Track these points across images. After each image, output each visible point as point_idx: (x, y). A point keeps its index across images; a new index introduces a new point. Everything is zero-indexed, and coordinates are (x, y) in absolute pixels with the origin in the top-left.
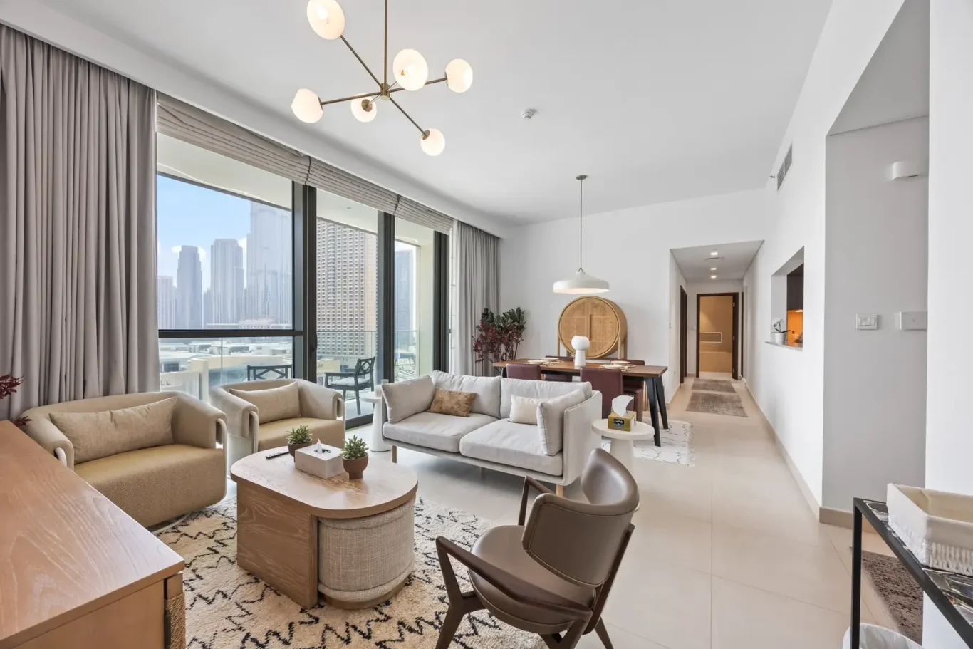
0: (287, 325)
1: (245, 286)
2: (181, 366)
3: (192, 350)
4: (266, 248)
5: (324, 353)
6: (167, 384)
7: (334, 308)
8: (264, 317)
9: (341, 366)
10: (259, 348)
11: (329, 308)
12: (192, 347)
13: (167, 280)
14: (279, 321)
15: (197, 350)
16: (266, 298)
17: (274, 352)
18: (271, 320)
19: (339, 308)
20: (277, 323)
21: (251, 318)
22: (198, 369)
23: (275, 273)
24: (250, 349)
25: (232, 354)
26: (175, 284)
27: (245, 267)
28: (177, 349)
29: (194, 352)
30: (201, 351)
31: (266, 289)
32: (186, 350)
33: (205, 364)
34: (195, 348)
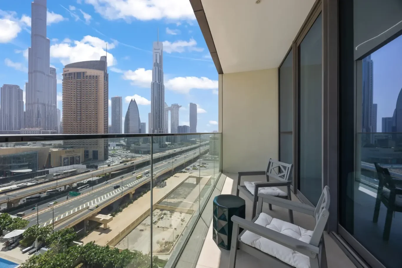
0: (52, 131)
1: (25, 110)
4: (38, 91)
5: (74, 145)
7: (80, 123)
8: (37, 127)
9: (85, 151)
10: (35, 143)
11: (77, 123)
14: (47, 129)
16: (38, 117)
18: (41, 128)
19: (83, 123)
20: (45, 130)
21: (29, 127)
23: (44, 105)
25: (16, 146)
27: (24, 100)
31: (38, 112)
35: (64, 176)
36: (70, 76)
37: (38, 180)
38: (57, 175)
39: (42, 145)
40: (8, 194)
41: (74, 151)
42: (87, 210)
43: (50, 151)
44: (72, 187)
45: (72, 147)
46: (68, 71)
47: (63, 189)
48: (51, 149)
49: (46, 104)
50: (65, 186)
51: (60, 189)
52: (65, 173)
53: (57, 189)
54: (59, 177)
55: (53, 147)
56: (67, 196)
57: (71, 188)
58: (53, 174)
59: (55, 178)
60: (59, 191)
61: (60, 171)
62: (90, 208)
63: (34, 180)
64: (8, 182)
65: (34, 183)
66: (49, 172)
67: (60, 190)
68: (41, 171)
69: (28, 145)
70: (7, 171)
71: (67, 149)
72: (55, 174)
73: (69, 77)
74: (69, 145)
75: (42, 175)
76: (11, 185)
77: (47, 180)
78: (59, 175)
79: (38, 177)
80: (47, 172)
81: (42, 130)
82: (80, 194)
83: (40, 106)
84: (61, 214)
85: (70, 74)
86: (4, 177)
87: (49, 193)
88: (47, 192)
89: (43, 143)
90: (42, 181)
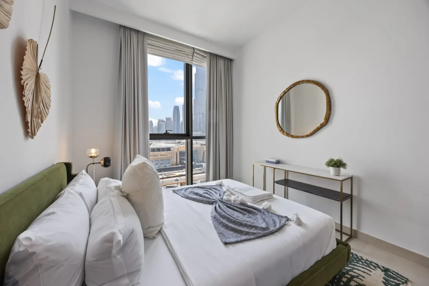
37: (196, 171)
40: (182, 177)
43: (204, 150)
48: (205, 148)
49: (204, 113)
58: (205, 168)
64: (182, 169)
68: (200, 164)
70: (182, 162)
75: (198, 167)
76: (183, 172)
77: (201, 172)
81: (202, 133)
83: (201, 115)
88: (201, 181)
89: (201, 143)
90: (199, 172)
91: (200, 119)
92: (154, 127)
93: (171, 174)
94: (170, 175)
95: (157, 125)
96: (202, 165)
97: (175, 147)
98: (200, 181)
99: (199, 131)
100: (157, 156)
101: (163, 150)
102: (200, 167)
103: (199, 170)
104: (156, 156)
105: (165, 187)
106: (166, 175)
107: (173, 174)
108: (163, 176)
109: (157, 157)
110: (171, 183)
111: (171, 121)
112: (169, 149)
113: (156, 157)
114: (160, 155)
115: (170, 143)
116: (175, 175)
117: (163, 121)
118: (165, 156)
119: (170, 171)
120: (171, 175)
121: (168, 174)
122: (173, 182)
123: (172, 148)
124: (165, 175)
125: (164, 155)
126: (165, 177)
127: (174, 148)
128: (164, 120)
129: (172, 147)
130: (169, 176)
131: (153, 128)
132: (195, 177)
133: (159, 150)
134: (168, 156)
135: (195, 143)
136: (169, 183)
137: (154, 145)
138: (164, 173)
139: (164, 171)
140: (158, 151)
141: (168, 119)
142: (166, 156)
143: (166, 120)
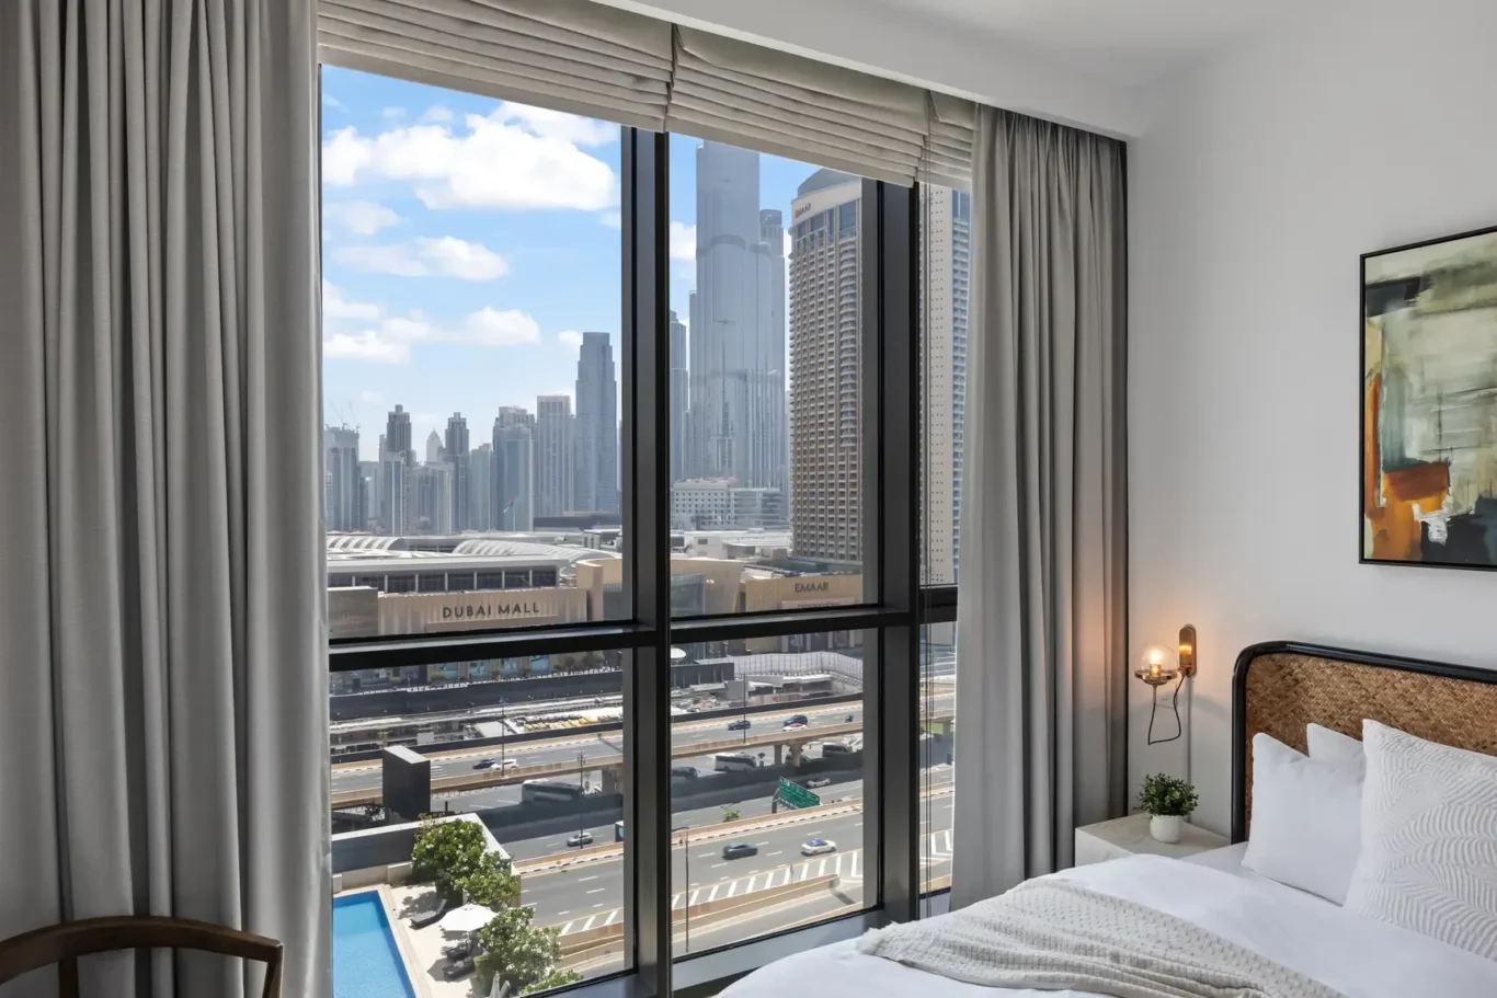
0: (765, 489)
1: (689, 406)
2: (562, 575)
3: (589, 542)
4: (725, 322)
5: (831, 555)
6: (536, 611)
7: (854, 449)
8: (723, 473)
10: (703, 542)
11: (842, 450)
12: (590, 537)
13: (561, 403)
14: (750, 481)
15: (596, 542)
16: (725, 434)
17: (732, 551)
18: (733, 479)
20: (746, 485)
21: (697, 477)
22: (586, 583)
23: (743, 377)
24: (686, 543)
26: (573, 410)
27: (688, 368)
28: (566, 540)
29: (592, 547)
30: (603, 546)
31: (726, 415)
32: (580, 543)
33: (598, 573)
34: (592, 540)
35: (784, 697)
36: (816, 232)
37: (696, 702)
38: (759, 691)
39: (725, 552)
40: (605, 738)
41: (825, 587)
42: (827, 894)
43: (743, 581)
44: (804, 760)
45: (822, 568)
46: (808, 208)
47: (769, 761)
48: (748, 570)
49: (750, 372)
50: (778, 747)
51: (761, 755)
52: (788, 687)
53: (753, 753)
54: (768, 700)
55: (760, 563)
56: (771, 798)
57: (797, 763)
58: (745, 684)
59: (754, 701)
60: (758, 765)
61: (771, 672)
62: (840, 888)
63: (687, 697)
65: (685, 712)
66: (736, 671)
67: (762, 763)
68: (712, 661)
69: (685, 551)
71: (803, 575)
72: (753, 685)
73: (812, 237)
74: (813, 559)
75: (711, 681)
77: (724, 705)
78: (768, 690)
79: (699, 688)
80: (728, 671)
81: (736, 486)
82: (814, 801)
83: (731, 383)
84: (733, 877)
85: (815, 221)
86: (613, 670)
87: (723, 764)
88: (719, 758)
89: (730, 542)
90: (710, 704)
91: (726, 406)
92: (473, 451)
93: (551, 716)
94: (549, 720)
95: (489, 440)
96: (732, 665)
97: (584, 562)
98: (713, 756)
99: (720, 475)
100: (481, 610)
101: (516, 577)
102: (721, 681)
103: (714, 693)
104: (475, 609)
105: (520, 786)
106: (530, 718)
107: (566, 714)
108: (512, 725)
109: (480, 618)
110: (550, 767)
111: (568, 417)
112: (546, 575)
113: (473, 619)
114: (495, 610)
115: (561, 542)
116: (576, 723)
117: (521, 416)
118: (522, 615)
119: (551, 697)
120: (557, 720)
121: (538, 718)
122: (559, 765)
123: (565, 572)
124: (521, 719)
125: (517, 609)
126: (520, 731)
127: (574, 570)
128: (529, 412)
129: (565, 563)
130: (542, 725)
131: (466, 460)
132: (684, 737)
133: (489, 578)
134: (539, 615)
135: (695, 543)
136: (539, 768)
137: (469, 552)
138: (510, 709)
139: (511, 701)
140: (485, 587)
141: (550, 406)
142: (533, 615)
143: (541, 414)
